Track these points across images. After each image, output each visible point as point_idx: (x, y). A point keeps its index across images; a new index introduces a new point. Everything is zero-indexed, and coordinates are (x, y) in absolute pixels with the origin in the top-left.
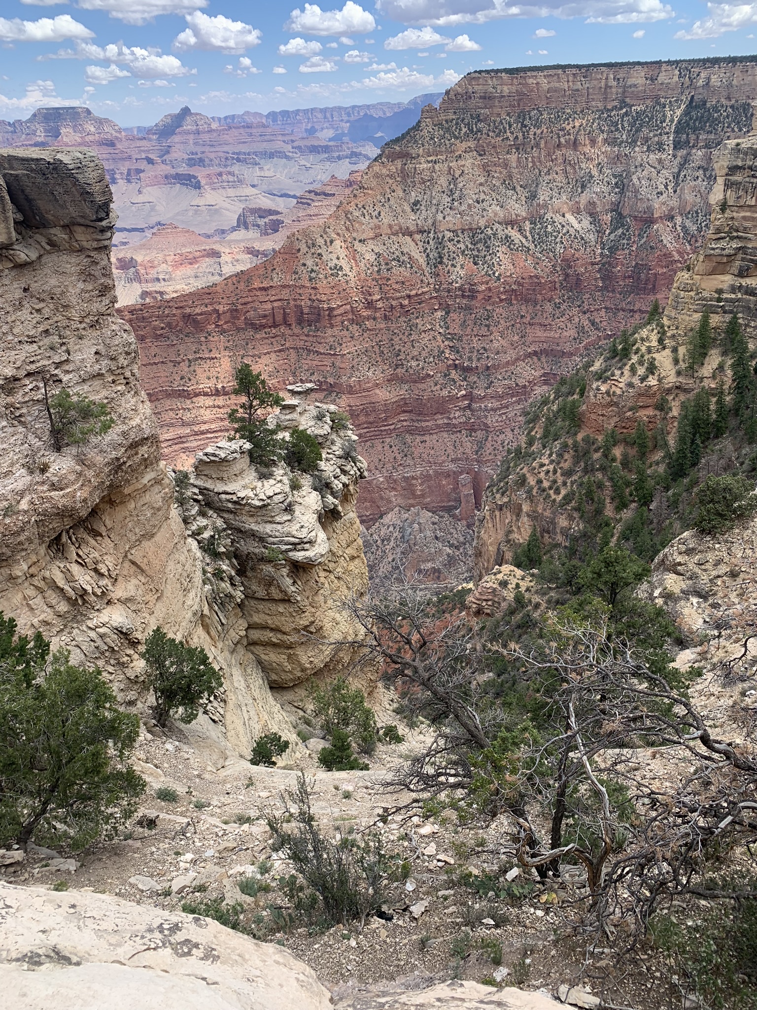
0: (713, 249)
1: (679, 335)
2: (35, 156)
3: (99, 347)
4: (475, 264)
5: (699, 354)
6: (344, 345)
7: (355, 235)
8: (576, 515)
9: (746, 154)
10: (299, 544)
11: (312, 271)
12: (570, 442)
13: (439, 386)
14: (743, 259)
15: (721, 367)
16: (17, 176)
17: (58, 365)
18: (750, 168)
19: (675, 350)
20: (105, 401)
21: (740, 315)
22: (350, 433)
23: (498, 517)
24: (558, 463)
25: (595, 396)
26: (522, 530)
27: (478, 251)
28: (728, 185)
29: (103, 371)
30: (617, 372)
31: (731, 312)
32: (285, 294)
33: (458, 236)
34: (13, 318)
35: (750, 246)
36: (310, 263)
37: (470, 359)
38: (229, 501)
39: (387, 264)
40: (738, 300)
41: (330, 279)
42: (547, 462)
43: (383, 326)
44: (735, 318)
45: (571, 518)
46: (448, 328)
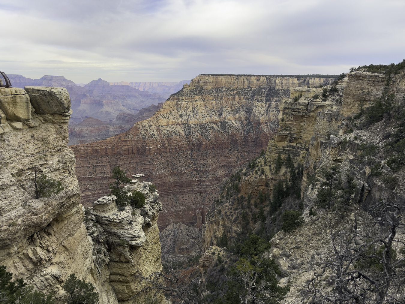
0: (280, 133)
1: (271, 161)
2: (43, 89)
3: (59, 159)
4: (202, 135)
5: (278, 167)
6: (154, 161)
7: (159, 124)
8: (239, 225)
9: (289, 104)
10: (134, 238)
11: (144, 135)
12: (236, 198)
13: (189, 177)
14: (290, 137)
15: (286, 172)
16: (35, 96)
17: (42, 165)
18: (290, 108)
19: (270, 166)
20: (60, 180)
21: (291, 155)
22: (156, 193)
23: (211, 226)
24: (232, 206)
25: (244, 181)
26: (220, 231)
27: (203, 131)
28: (284, 113)
29: (60, 168)
30: (251, 173)
31: (288, 154)
32: (133, 143)
33: (196, 126)
34: (25, 147)
35: (292, 133)
36: (143, 132)
37: (200, 167)
38: (106, 220)
39: (171, 134)
40: (290, 150)
41: (150, 138)
42: (228, 205)
43: (169, 155)
44: (289, 156)
45: (237, 226)
46: (192, 156)
